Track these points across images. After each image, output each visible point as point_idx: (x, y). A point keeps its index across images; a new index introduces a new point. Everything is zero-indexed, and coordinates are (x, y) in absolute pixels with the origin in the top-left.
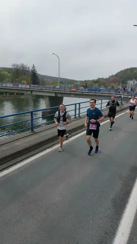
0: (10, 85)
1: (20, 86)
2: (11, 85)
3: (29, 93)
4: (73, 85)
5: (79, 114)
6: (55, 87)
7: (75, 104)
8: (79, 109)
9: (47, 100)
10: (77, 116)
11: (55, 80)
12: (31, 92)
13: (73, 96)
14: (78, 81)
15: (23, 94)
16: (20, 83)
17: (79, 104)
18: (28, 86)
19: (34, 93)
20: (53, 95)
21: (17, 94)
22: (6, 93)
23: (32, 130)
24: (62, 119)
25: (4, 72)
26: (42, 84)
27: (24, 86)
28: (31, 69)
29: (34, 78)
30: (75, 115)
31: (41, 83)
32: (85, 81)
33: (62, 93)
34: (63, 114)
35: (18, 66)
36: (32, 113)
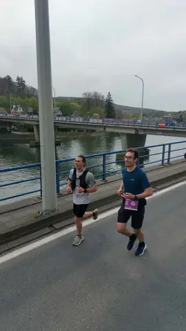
0: (79, 120)
1: (91, 121)
2: (81, 120)
3: (102, 129)
4: (161, 118)
5: (169, 159)
6: (135, 122)
7: (164, 145)
8: (169, 152)
9: (124, 138)
10: (166, 161)
11: (136, 112)
12: (105, 129)
13: (161, 133)
14: (168, 113)
15: (94, 131)
16: (91, 116)
17: (170, 145)
18: (100, 121)
19: (108, 130)
20: (133, 132)
21: (87, 131)
22: (74, 130)
23: (104, 179)
24: (78, 182)
25: (72, 104)
26: (119, 118)
27: (95, 121)
28: (105, 97)
29: (109, 109)
30: (163, 161)
31: (117, 116)
32: (179, 112)
33: (145, 130)
34: (81, 173)
35: (89, 94)
36: (104, 155)
